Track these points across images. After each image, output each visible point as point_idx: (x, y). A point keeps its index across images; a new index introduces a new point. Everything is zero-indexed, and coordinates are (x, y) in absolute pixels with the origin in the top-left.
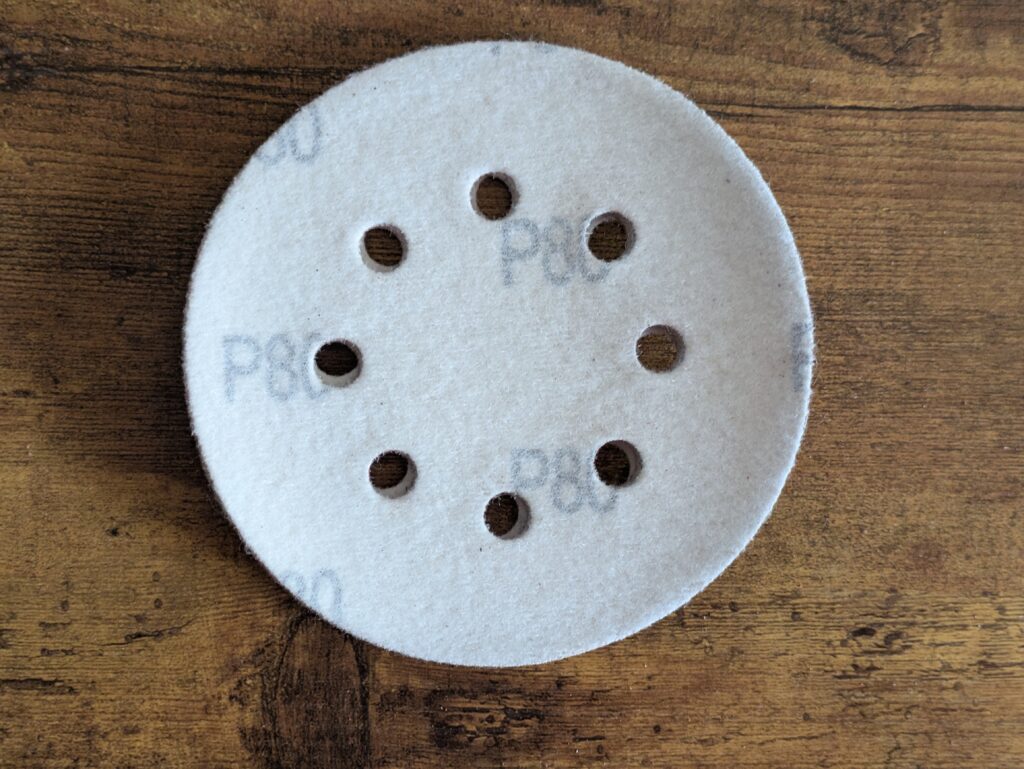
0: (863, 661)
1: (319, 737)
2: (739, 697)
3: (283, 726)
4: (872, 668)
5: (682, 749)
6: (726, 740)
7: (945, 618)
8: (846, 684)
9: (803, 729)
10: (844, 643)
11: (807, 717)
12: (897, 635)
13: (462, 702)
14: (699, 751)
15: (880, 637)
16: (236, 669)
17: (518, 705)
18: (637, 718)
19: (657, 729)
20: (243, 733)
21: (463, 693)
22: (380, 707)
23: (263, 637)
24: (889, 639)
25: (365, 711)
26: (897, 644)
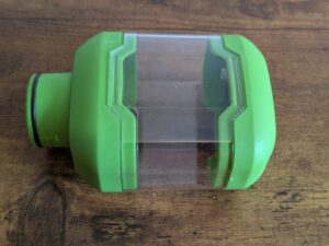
0: (284, 205)
1: (42, 236)
2: (231, 220)
3: (27, 231)
4: (289, 208)
5: (207, 242)
6: (227, 238)
7: (316, 188)
8: (278, 214)
9: (261, 233)
10: (275, 198)
11: (262, 229)
12: (298, 195)
13: (107, 221)
14: (214, 242)
15: (289, 195)
16: (9, 206)
17: (132, 222)
18: (185, 229)
19: (195, 233)
20: (8, 234)
21: (108, 217)
22: (71, 223)
23: (23, 194)
24: (294, 196)
25: (64, 225)
26: (298, 198)
